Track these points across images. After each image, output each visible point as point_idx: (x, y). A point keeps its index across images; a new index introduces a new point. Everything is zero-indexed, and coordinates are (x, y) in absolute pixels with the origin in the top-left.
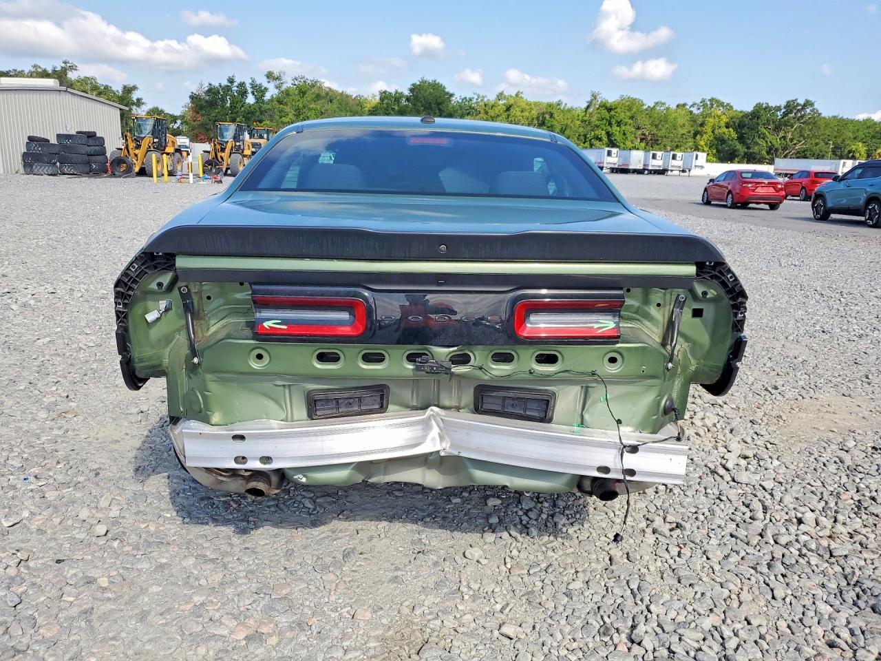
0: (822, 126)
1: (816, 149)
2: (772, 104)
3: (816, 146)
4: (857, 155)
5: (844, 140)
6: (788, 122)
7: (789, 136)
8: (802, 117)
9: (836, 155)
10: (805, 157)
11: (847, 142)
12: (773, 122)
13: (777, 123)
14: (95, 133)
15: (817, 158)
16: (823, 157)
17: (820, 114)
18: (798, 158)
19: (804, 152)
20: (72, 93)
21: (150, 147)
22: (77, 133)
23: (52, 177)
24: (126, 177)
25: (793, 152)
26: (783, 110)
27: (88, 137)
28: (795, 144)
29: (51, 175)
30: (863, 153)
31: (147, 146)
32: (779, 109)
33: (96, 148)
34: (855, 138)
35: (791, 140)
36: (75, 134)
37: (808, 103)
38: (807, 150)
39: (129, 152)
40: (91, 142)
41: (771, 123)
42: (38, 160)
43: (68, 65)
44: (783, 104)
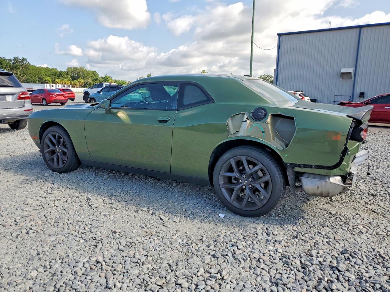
0: (31, 69)
1: (32, 79)
2: (7, 58)
3: (32, 78)
4: (49, 82)
5: (41, 76)
6: (17, 67)
7: (19, 73)
8: (23, 65)
9: (40, 82)
10: (28, 82)
11: (43, 77)
12: (9, 66)
13: (11, 67)
15: (33, 83)
16: (35, 83)
17: (30, 64)
18: (25, 83)
19: (27, 80)
25: (22, 80)
26: (13, 61)
28: (22, 77)
30: (51, 81)
32: (10, 60)
34: (46, 75)
35: (20, 75)
37: (24, 59)
38: (28, 80)
41: (9, 67)
44: (12, 58)
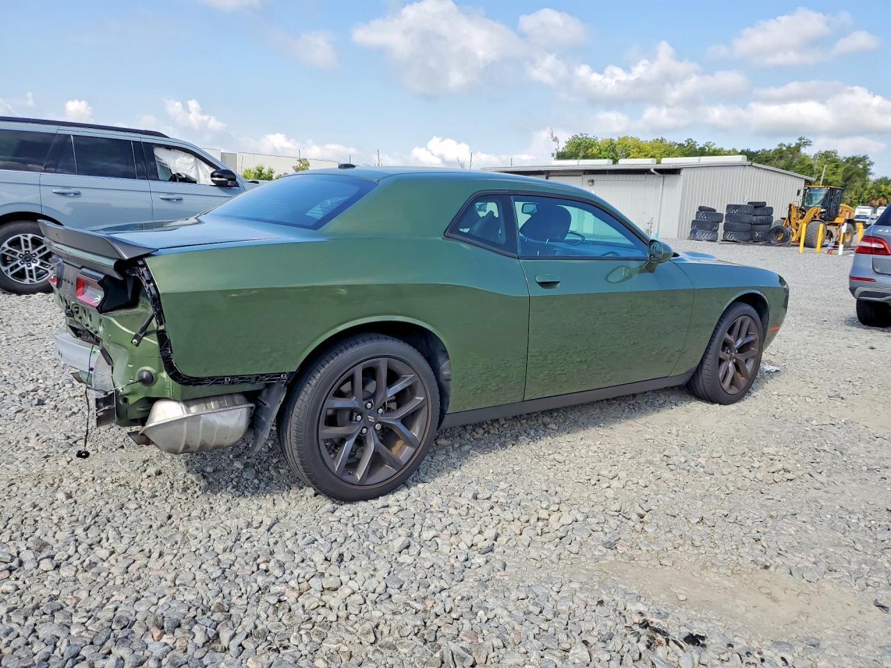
14: (765, 203)
20: (756, 167)
21: (815, 217)
22: (749, 203)
23: (710, 242)
24: (780, 246)
27: (755, 207)
29: (710, 241)
31: (812, 216)
33: (761, 217)
36: (747, 204)
39: (790, 222)
40: (758, 211)
42: (702, 227)
43: (803, 141)
